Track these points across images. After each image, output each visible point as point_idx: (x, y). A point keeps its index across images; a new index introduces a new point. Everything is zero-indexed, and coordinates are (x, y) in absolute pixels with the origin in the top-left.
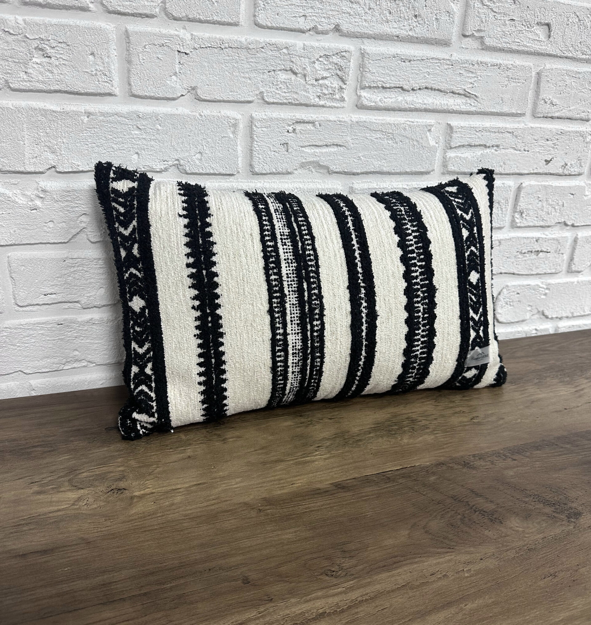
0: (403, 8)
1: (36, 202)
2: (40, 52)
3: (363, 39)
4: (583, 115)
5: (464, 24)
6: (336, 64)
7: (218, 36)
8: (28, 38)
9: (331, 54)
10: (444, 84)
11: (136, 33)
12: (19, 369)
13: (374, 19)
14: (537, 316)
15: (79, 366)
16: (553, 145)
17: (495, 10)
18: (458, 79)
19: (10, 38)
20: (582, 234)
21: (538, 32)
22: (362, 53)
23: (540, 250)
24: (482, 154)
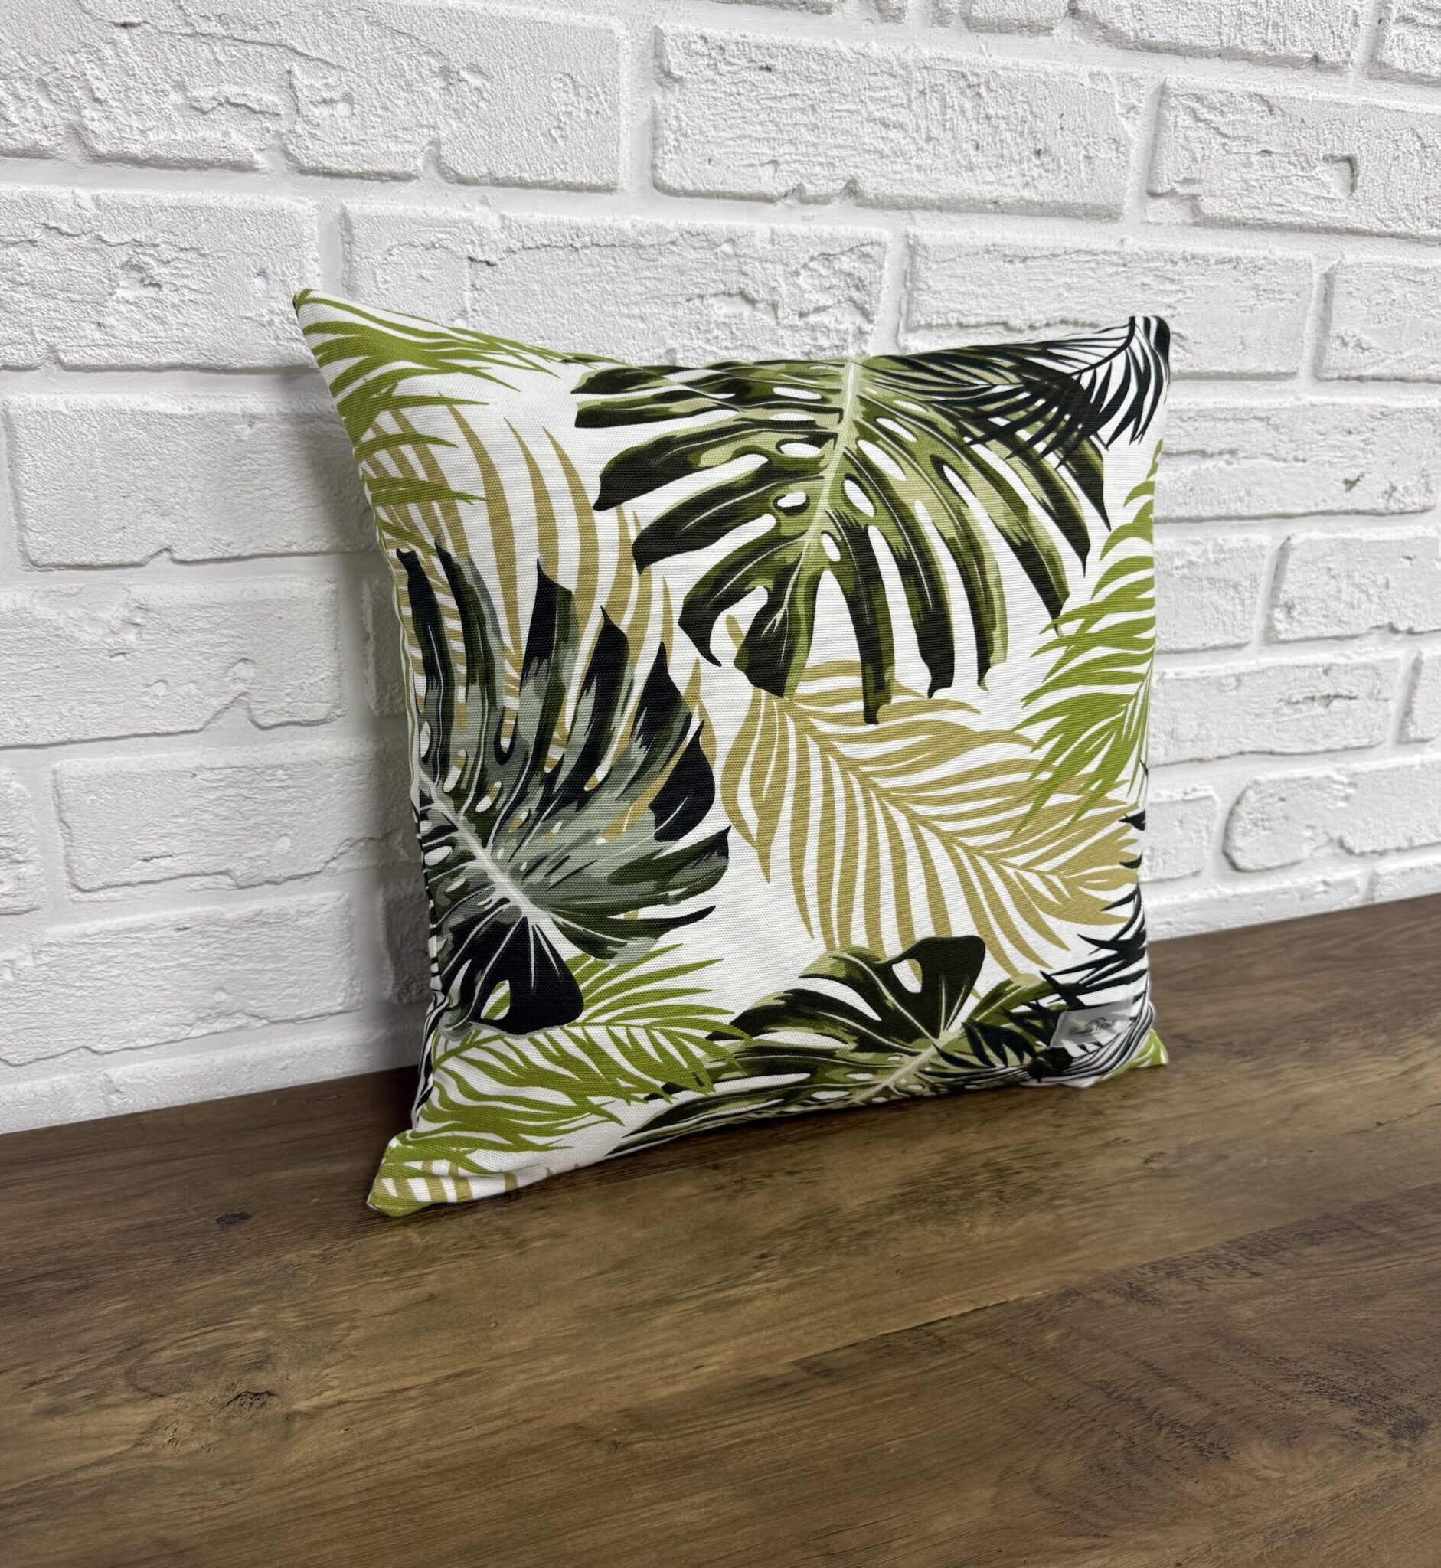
0: (1008, 136)
1: (125, 636)
2: (135, 275)
3: (913, 213)
4: (1432, 370)
5: (1151, 167)
6: (849, 275)
7: (565, 219)
8: (105, 242)
9: (838, 250)
10: (1106, 311)
11: (369, 219)
12: (82, 1043)
13: (939, 163)
14: (1328, 850)
15: (228, 1026)
16: (1362, 445)
17: (1224, 130)
18: (1140, 297)
19: (61, 244)
21: (1327, 178)
22: (910, 247)
23: (1333, 693)
24: (1194, 472)
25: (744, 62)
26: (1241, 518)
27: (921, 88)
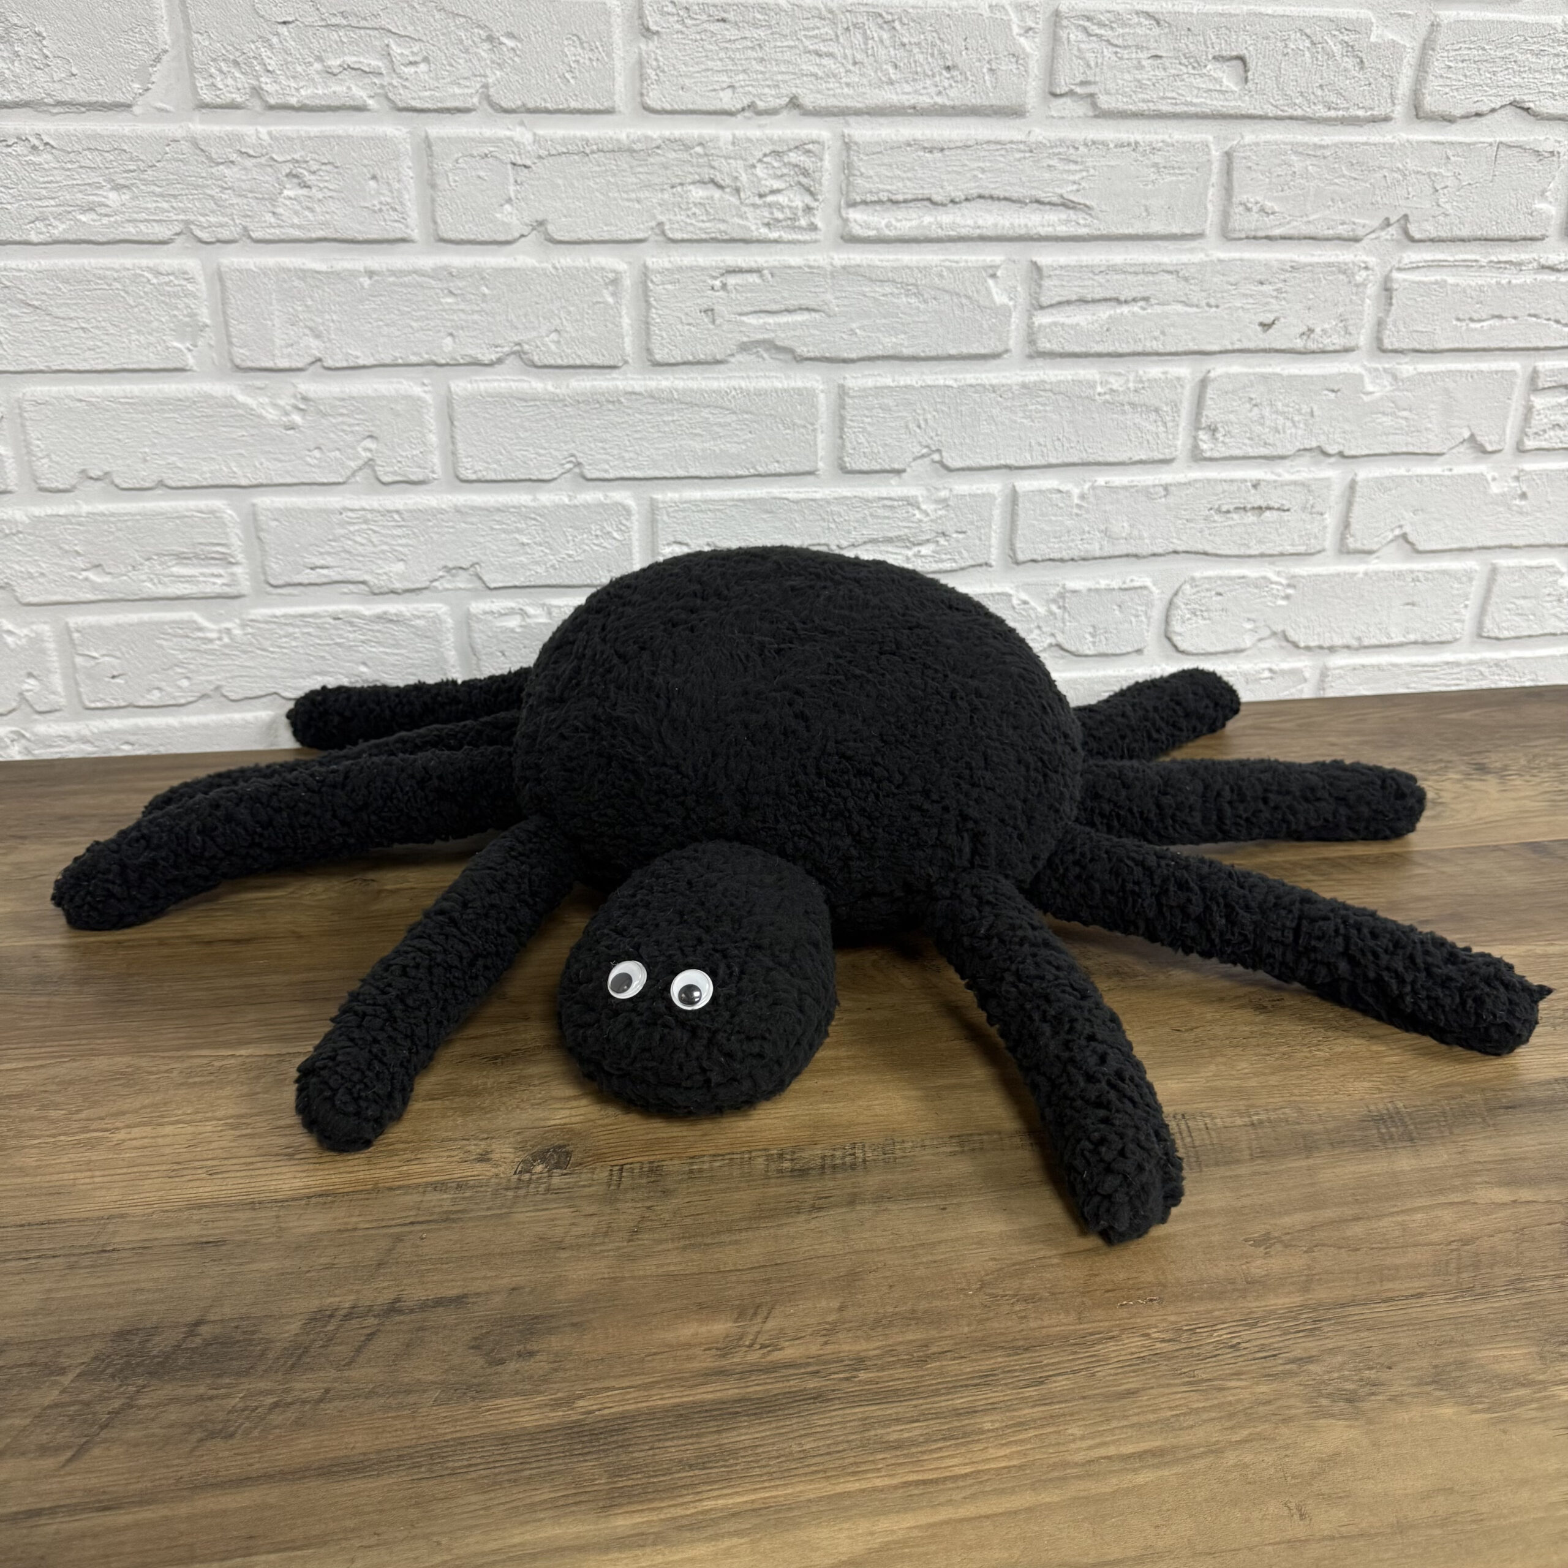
0: (920, 58)
1: (293, 416)
2: (295, 180)
3: (848, 118)
4: (1342, 230)
5: (1051, 72)
6: (797, 166)
7: (578, 133)
8: (276, 161)
9: (785, 148)
10: (1017, 188)
11: (442, 139)
12: (273, 690)
14: (1271, 643)
16: (1275, 294)
17: (1115, 42)
18: (1047, 175)
20: (1365, 473)
21: (1218, 74)
22: (846, 144)
23: (1264, 505)
24: (1110, 317)
25: (705, 17)
26: (1158, 354)
27: (845, 26)
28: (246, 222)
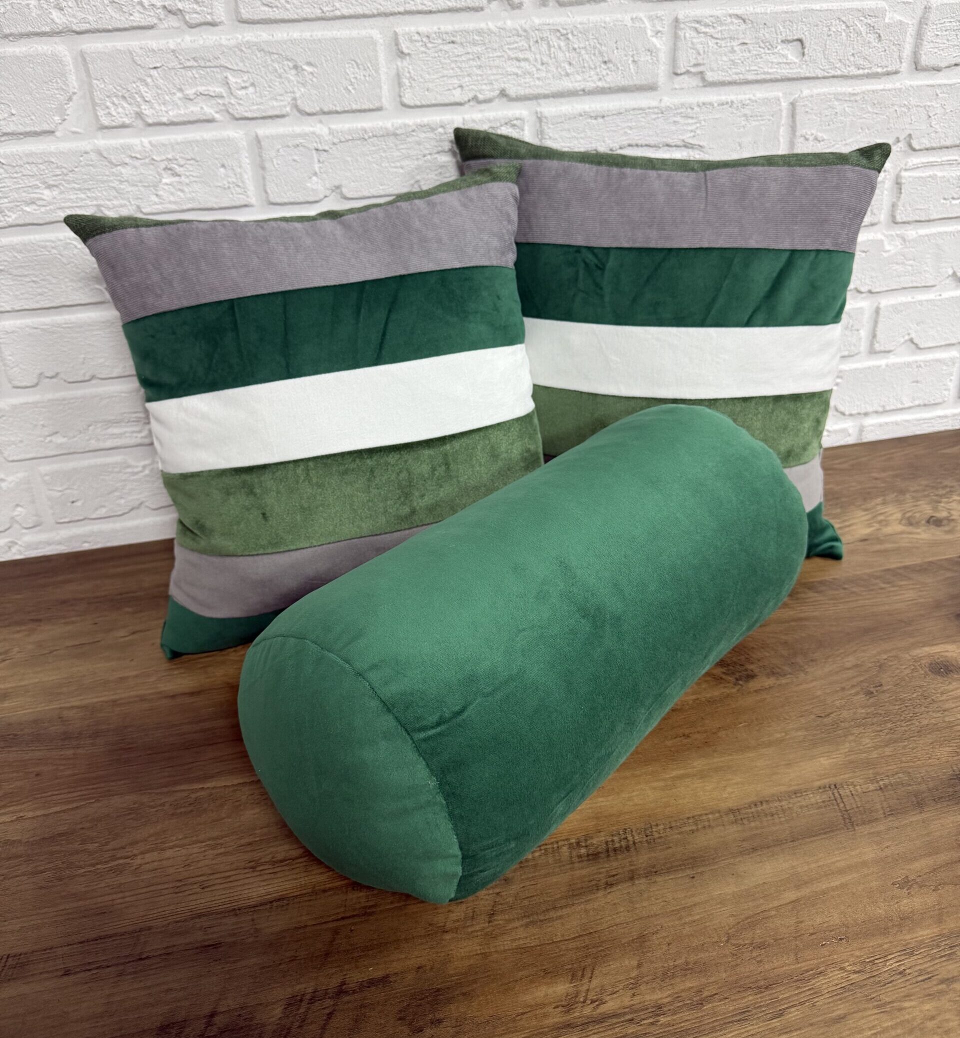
0: (586, 57)
2: (170, 172)
3: (540, 101)
5: (674, 60)
7: (359, 125)
8: (155, 160)
9: (498, 124)
10: (653, 138)
11: (268, 137)
13: (550, 75)
17: (716, 36)
18: (673, 128)
19: (137, 163)
20: (886, 302)
21: (785, 52)
22: (538, 117)
25: (440, 41)
27: (535, 39)
28: (138, 202)
